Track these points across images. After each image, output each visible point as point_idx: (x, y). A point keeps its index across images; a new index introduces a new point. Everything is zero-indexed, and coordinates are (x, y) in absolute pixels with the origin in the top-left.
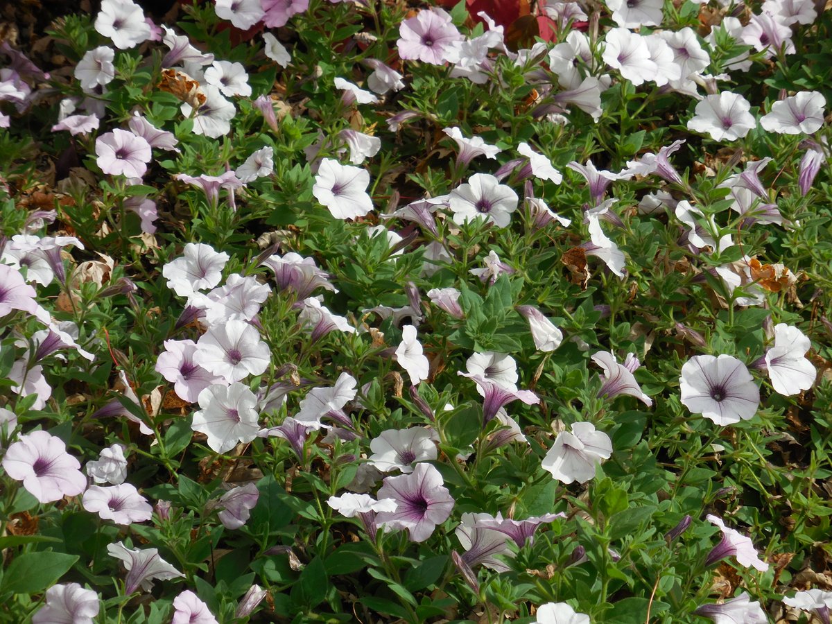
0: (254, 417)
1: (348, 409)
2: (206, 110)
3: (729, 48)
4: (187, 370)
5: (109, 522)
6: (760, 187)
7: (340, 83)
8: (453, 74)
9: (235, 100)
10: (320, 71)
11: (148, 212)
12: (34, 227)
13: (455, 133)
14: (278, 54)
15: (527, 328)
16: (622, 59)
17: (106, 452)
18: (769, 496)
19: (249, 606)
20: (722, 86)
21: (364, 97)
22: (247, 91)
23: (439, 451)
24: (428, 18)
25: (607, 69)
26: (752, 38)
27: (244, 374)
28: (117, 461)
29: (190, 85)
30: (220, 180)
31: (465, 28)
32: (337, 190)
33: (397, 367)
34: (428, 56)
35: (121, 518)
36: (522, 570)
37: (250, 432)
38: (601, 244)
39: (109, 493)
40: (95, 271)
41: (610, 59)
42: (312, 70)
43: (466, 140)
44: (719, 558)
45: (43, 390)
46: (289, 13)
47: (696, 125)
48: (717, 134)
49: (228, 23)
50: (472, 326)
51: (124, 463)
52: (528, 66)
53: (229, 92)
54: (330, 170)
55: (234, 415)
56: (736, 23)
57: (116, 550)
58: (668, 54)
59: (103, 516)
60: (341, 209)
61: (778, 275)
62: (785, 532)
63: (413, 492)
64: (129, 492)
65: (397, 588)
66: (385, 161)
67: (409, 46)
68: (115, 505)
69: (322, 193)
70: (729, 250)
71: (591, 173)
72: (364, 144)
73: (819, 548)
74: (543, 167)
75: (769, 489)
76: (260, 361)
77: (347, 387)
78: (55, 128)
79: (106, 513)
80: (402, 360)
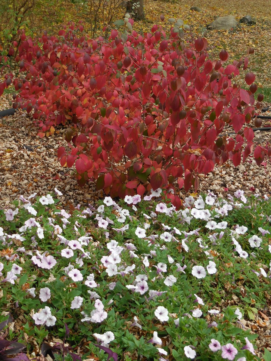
0: (116, 270)
1: (133, 270)
2: (121, 218)
3: (215, 213)
4: (106, 262)
5: (89, 287)
6: (216, 238)
7: (144, 214)
8: (166, 215)
9: (126, 216)
10: (142, 213)
11: (107, 234)
12: (86, 235)
13: (163, 225)
14: (135, 208)
15: (168, 259)
16: (194, 214)
17: (91, 275)
18: (210, 293)
19: (110, 303)
20: (212, 220)
21: (148, 217)
22: (128, 215)
23: (148, 279)
24: (161, 204)
25: (192, 215)
26: (220, 212)
27: (116, 263)
28: (92, 276)
29: (118, 213)
30: (120, 230)
31: (168, 207)
32: (139, 233)
33: (143, 264)
34: (161, 211)
35: (91, 286)
36: (158, 300)
37: (116, 273)
38: (184, 245)
39: (90, 282)
40: (96, 244)
41: (192, 214)
42: (141, 212)
43: (165, 226)
44: (195, 302)
45: (82, 263)
46: (137, 202)
47: (207, 226)
48: (210, 228)
49: (126, 203)
50: (158, 258)
51: (94, 277)
52: (178, 214)
53: (125, 215)
54: (139, 229)
55: (113, 270)
56: (217, 209)
57: (89, 292)
58: (203, 214)
59: (88, 286)
60: (140, 236)
61: (215, 253)
62: (212, 300)
63: (142, 286)
64: (93, 282)
65: (137, 302)
66: (152, 229)
67: (158, 209)
68: (90, 284)
69: (137, 233)
70: (207, 248)
71: (185, 233)
72: (147, 226)
73: (217, 303)
74: (178, 232)
75: (210, 291)
76: (119, 261)
77: (134, 266)
78: (95, 219)
79: (89, 285)
80: (144, 263)
